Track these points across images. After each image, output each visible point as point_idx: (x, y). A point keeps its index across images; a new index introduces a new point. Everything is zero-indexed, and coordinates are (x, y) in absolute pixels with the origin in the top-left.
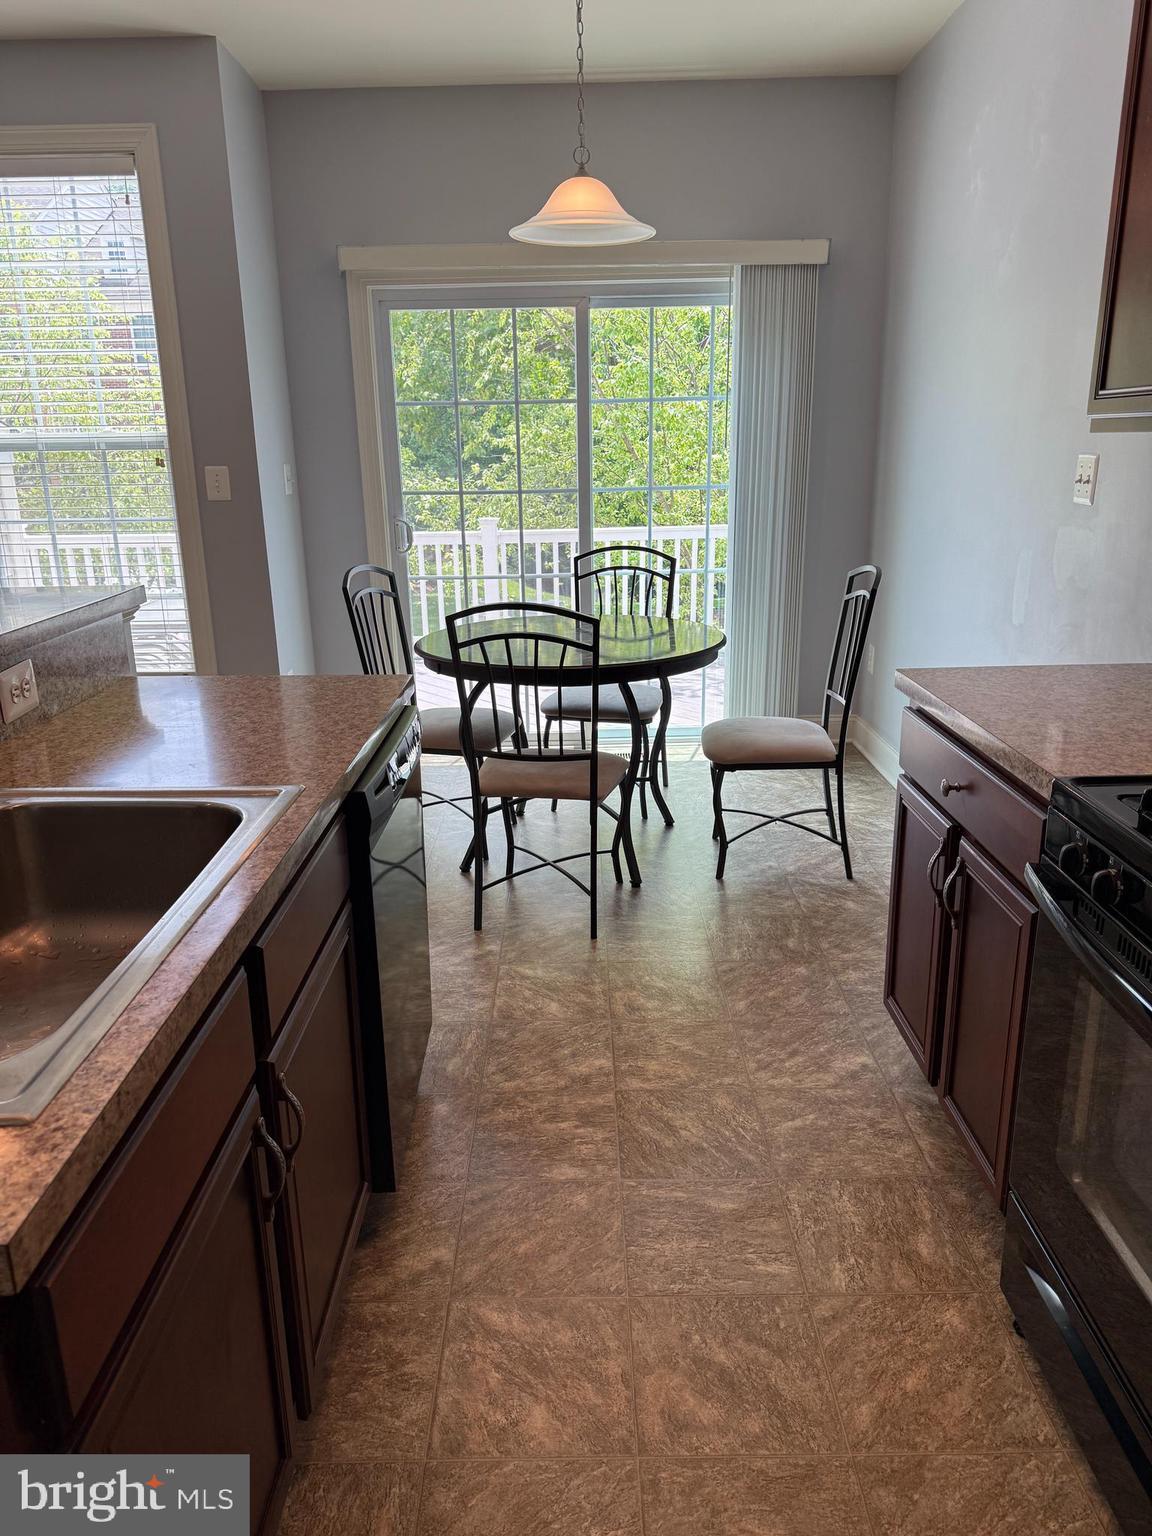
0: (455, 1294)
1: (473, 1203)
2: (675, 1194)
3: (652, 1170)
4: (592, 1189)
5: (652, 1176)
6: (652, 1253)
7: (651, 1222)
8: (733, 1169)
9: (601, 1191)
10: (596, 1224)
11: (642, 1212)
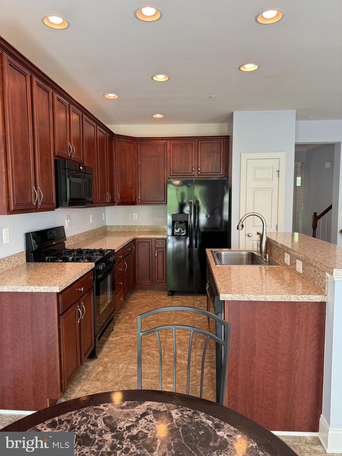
0: (195, 366)
1: (194, 380)
2: (147, 380)
3: (151, 385)
4: (166, 382)
5: (151, 384)
6: (156, 370)
7: (154, 375)
8: (131, 385)
9: (164, 381)
10: (166, 375)
11: (156, 377)
